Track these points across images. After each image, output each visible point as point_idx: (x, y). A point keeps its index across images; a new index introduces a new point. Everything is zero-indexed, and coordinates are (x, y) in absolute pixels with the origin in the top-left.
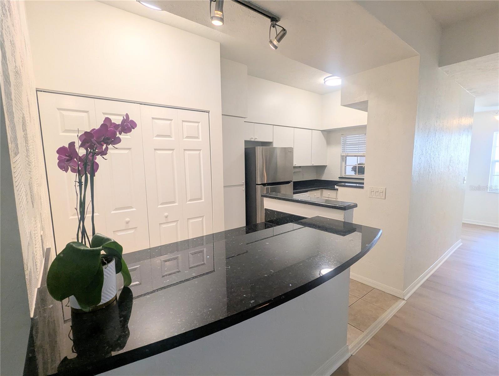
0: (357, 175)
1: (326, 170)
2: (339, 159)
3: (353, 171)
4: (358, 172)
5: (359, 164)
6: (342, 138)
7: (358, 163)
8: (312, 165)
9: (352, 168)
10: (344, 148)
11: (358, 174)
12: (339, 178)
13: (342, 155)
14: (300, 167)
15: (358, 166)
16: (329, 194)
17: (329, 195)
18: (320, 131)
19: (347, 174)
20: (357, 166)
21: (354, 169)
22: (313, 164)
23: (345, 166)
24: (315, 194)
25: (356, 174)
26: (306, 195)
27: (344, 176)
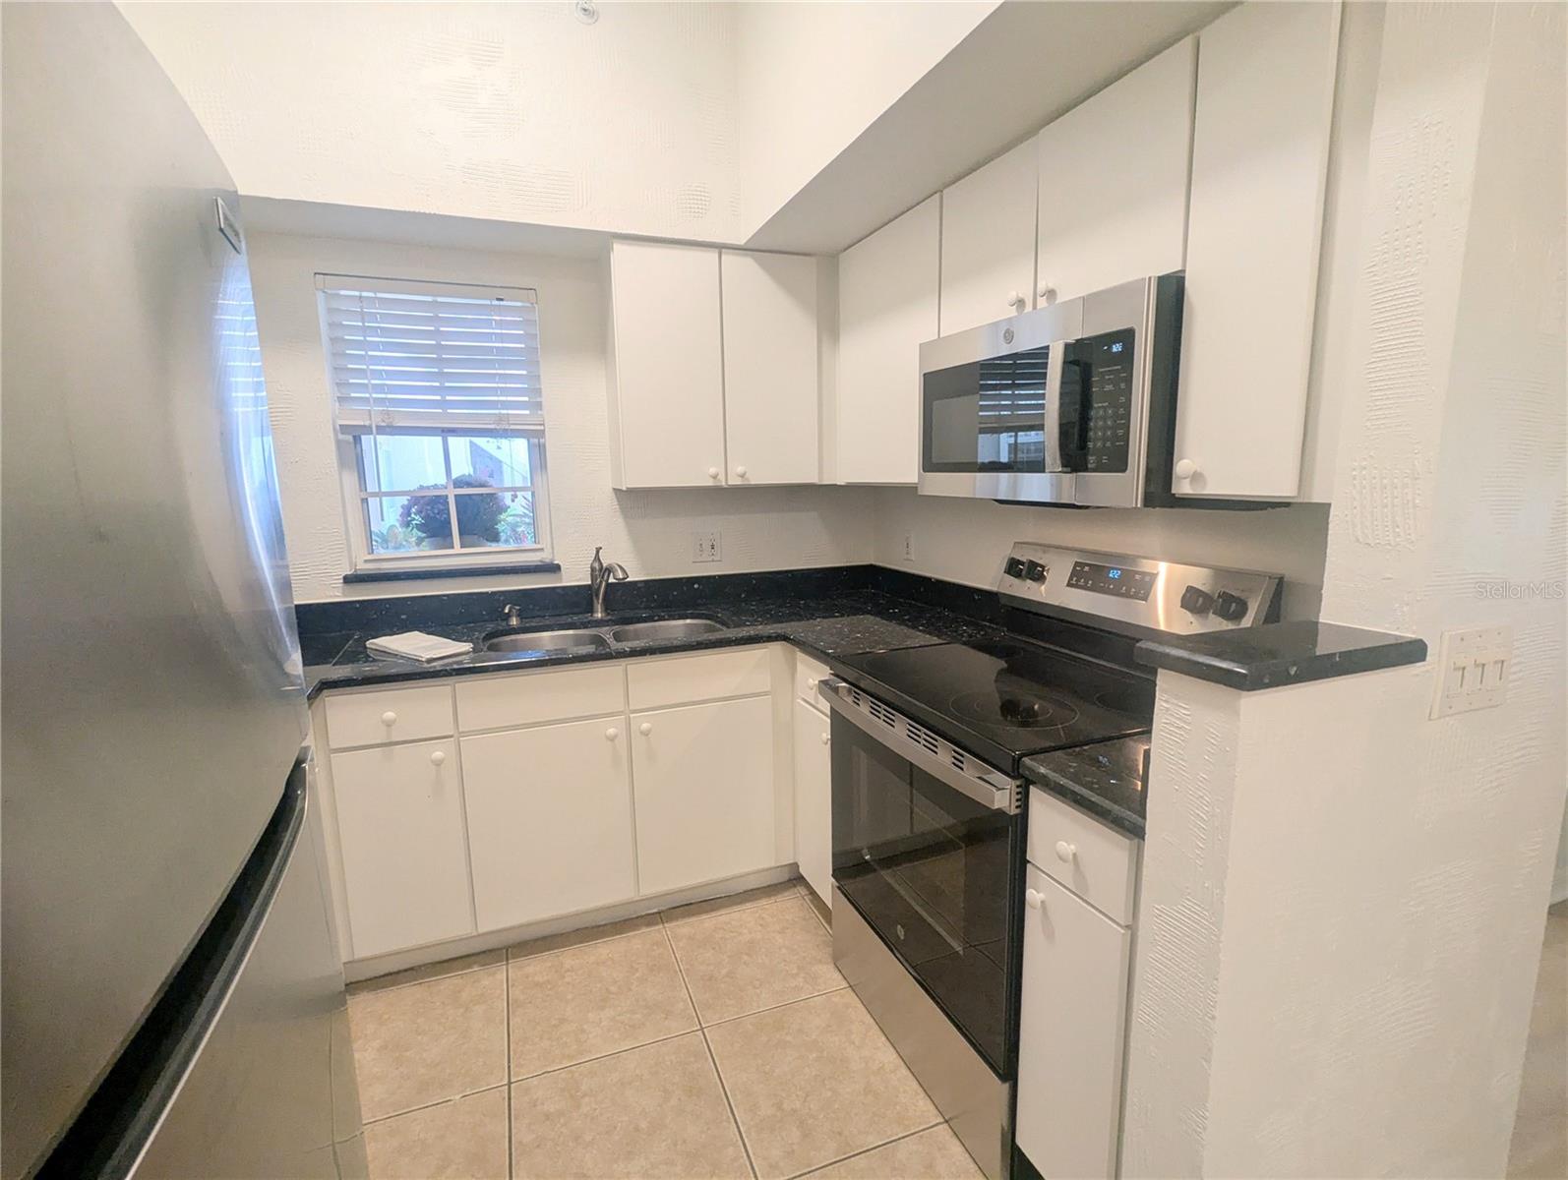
0: (458, 549)
2: (327, 454)
4: (461, 534)
5: (459, 483)
7: (458, 476)
11: (465, 547)
13: (337, 423)
15: (457, 497)
20: (451, 494)
23: (366, 498)
25: (453, 547)
27: (366, 561)
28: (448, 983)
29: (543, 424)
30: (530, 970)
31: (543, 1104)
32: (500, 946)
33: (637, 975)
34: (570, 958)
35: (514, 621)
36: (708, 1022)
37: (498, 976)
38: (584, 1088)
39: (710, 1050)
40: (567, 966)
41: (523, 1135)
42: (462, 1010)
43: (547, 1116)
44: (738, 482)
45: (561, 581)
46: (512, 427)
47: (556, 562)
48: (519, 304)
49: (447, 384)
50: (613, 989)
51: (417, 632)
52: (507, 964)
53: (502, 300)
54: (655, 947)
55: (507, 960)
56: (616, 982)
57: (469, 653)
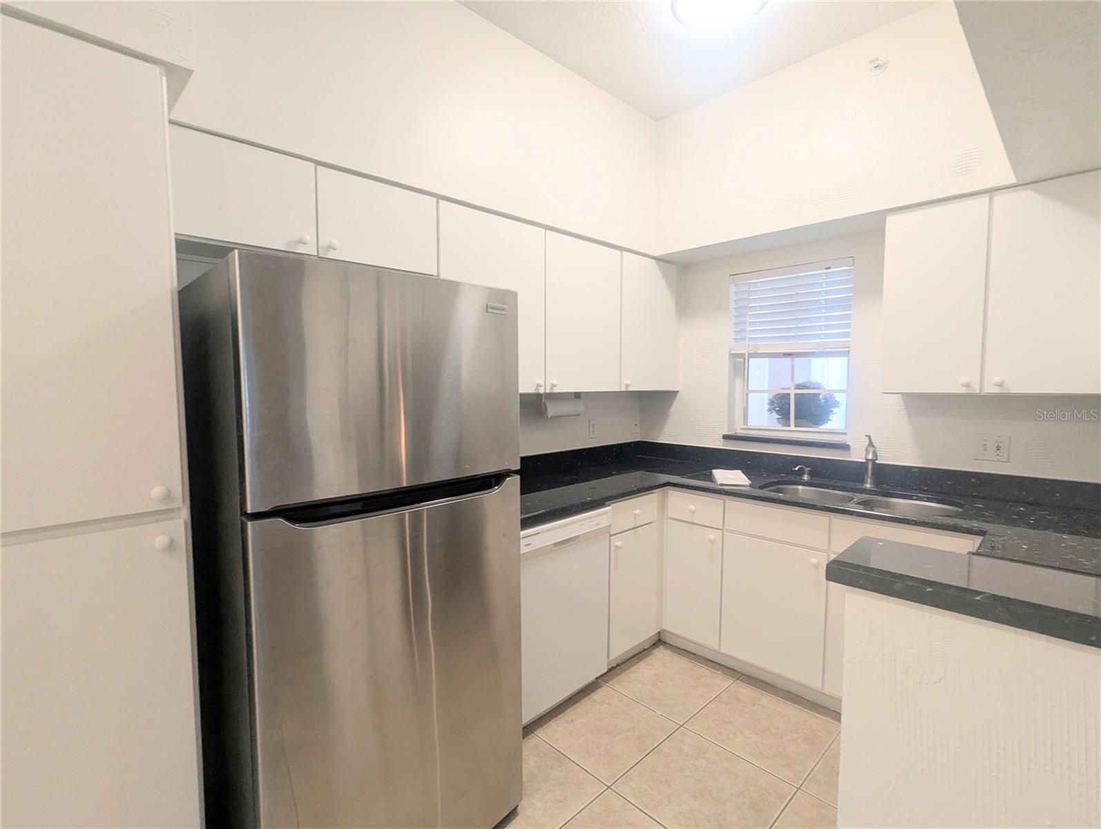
0: (792, 427)
1: (676, 407)
2: (724, 366)
3: (774, 413)
4: (796, 418)
5: (798, 387)
6: (733, 289)
7: (797, 381)
8: (624, 389)
9: (772, 403)
10: (742, 327)
11: (795, 426)
12: (726, 437)
13: (732, 352)
14: (577, 395)
15: (796, 395)
16: (692, 507)
17: (693, 512)
18: (653, 261)
19: (752, 423)
20: (793, 392)
21: (780, 405)
22: (627, 386)
23: (747, 394)
24: (638, 512)
25: (789, 426)
26: (598, 520)
27: (742, 429)
28: (701, 670)
29: (848, 347)
30: (743, 691)
31: (684, 745)
32: (740, 671)
33: (795, 735)
34: (769, 702)
35: (806, 477)
36: (806, 788)
37: (725, 683)
38: (707, 756)
39: (790, 801)
40: (761, 703)
41: (665, 747)
42: (695, 684)
43: (681, 750)
44: (996, 390)
45: (850, 457)
46: (827, 350)
47: (848, 443)
48: (847, 268)
49: (800, 326)
50: (773, 730)
51: (740, 471)
52: (735, 681)
53: (829, 268)
54: (823, 732)
55: (737, 679)
56: (778, 728)
57: (747, 486)
